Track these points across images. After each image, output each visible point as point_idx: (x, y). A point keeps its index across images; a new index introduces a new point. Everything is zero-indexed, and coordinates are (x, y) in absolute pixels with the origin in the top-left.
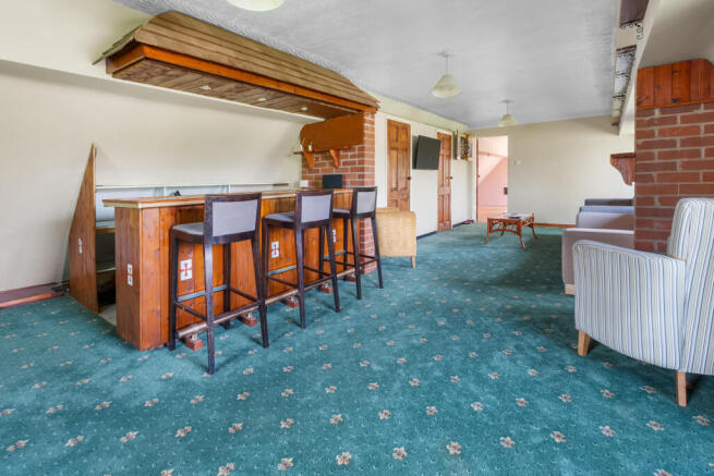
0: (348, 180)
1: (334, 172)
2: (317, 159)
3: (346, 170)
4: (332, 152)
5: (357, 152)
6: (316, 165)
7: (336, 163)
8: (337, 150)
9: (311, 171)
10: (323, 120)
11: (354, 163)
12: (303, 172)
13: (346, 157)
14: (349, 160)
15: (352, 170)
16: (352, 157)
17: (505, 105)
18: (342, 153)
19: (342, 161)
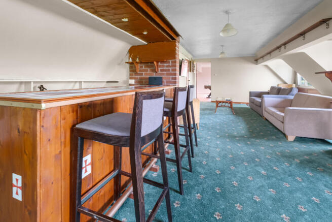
0: (164, 80)
1: (154, 75)
2: (141, 67)
3: (163, 74)
4: (155, 63)
5: (170, 64)
6: (140, 71)
7: (157, 70)
8: (157, 62)
9: (136, 74)
10: (146, 43)
11: (169, 70)
12: (130, 75)
13: (163, 66)
14: (165, 68)
15: (167, 74)
16: (167, 66)
17: (222, 47)
18: (159, 64)
19: (160, 69)
